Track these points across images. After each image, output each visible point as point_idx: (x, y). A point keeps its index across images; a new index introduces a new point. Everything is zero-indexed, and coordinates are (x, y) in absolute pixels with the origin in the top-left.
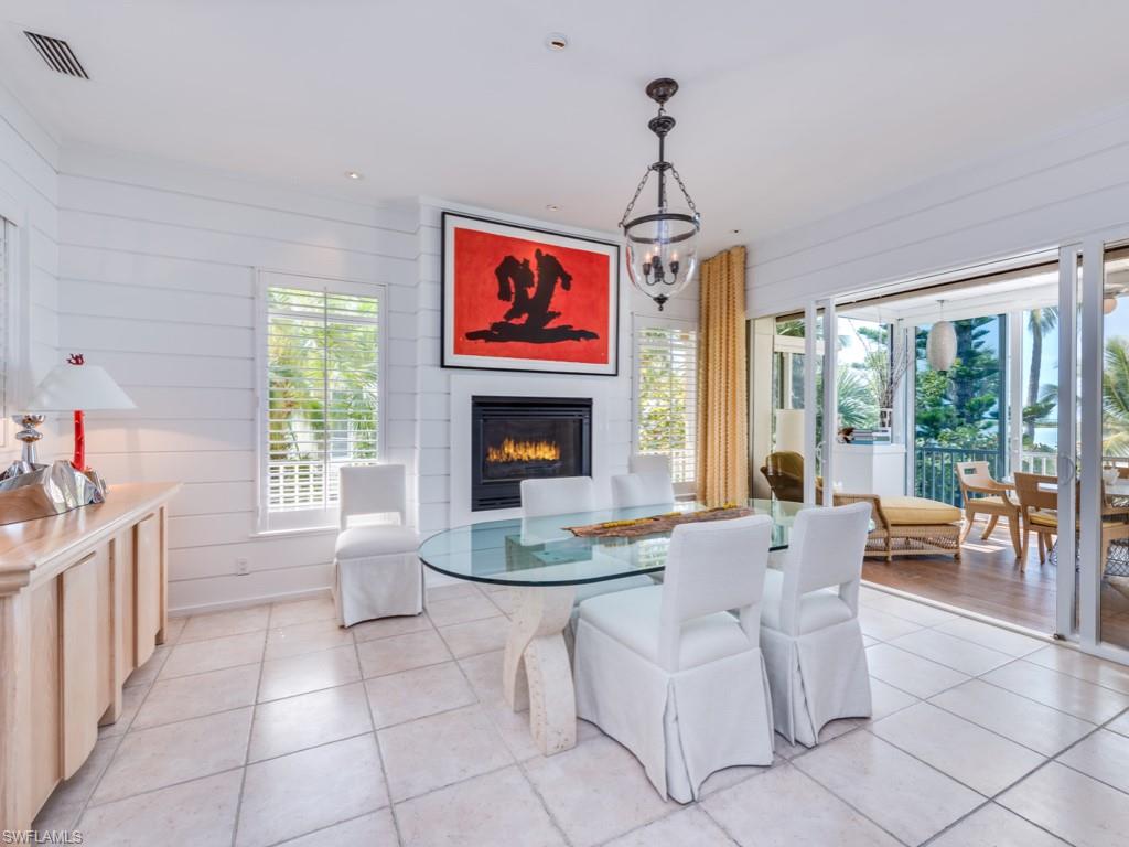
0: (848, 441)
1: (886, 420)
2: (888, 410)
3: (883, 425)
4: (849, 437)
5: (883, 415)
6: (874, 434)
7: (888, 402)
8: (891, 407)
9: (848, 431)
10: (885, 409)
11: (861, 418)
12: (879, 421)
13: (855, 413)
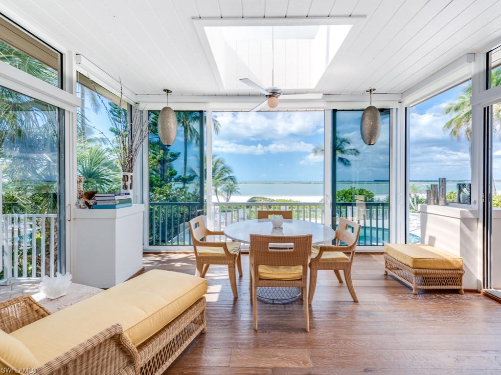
0: (90, 207)
1: (128, 183)
2: (130, 174)
3: (125, 187)
4: (91, 202)
5: (125, 178)
6: (117, 198)
7: (129, 166)
8: (132, 172)
9: (91, 195)
10: (126, 174)
11: (109, 181)
12: (122, 184)
13: (104, 177)
